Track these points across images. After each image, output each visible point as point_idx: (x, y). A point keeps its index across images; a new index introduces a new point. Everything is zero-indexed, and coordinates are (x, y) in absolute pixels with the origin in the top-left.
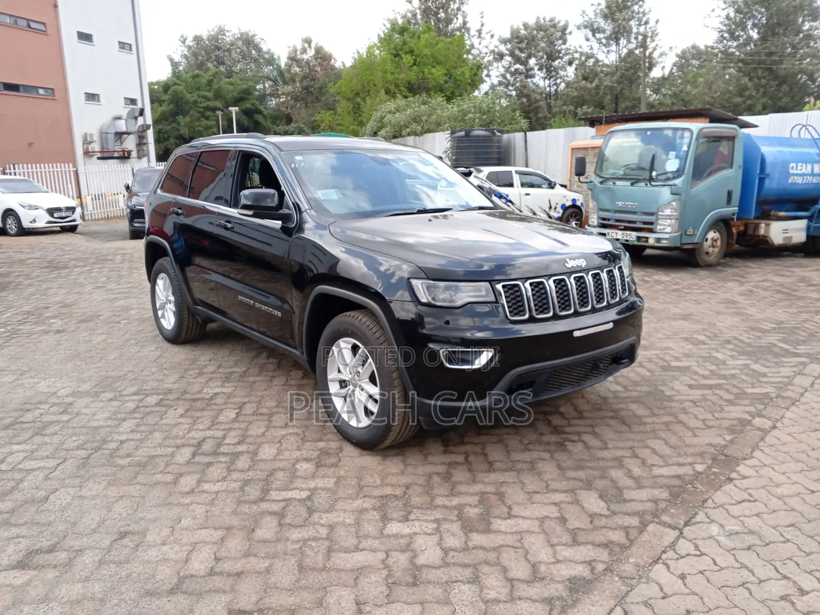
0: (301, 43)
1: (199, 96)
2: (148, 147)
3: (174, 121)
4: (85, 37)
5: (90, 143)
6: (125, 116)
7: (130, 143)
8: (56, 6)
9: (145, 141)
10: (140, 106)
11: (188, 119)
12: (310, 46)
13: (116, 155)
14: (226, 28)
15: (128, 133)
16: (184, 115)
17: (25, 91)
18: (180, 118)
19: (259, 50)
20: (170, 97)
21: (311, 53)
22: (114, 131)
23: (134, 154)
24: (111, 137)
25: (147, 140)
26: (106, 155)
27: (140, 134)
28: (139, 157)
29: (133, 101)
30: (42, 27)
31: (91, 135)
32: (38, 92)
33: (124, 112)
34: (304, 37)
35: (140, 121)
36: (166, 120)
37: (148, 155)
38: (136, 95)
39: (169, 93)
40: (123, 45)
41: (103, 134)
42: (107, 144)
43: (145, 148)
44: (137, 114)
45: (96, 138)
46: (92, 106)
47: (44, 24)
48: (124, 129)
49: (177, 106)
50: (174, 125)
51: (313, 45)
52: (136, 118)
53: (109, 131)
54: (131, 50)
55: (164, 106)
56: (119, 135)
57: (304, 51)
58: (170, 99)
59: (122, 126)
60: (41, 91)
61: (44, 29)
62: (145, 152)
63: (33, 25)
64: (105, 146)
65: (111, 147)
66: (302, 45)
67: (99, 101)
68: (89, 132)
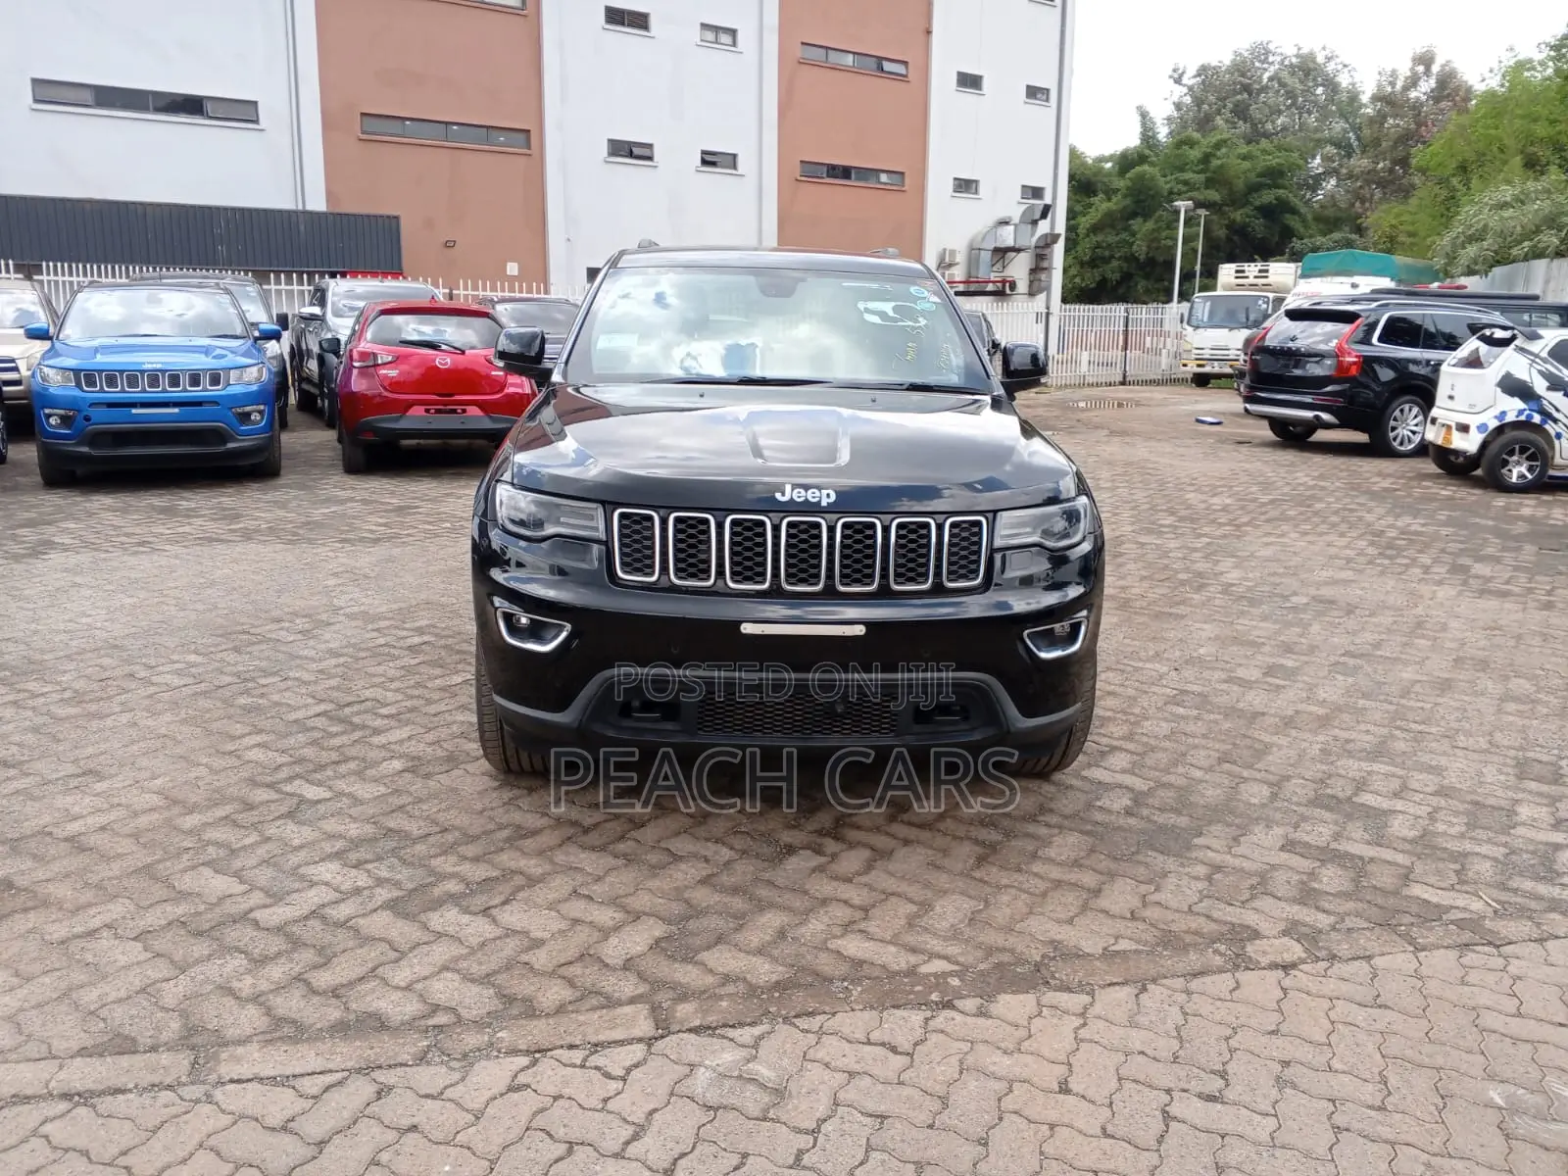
0: (1410, 64)
1: (1178, 181)
2: (1050, 276)
3: (1126, 229)
4: (970, 81)
5: (950, 265)
6: (1016, 220)
7: (1019, 269)
8: (929, 32)
9: (1045, 264)
10: (1048, 200)
11: (1150, 225)
12: (1428, 72)
13: (990, 287)
14: (1271, 47)
15: (1018, 250)
16: (1146, 216)
17: (858, 179)
18: (1136, 224)
19: (1331, 85)
20: (1130, 184)
21: (1427, 85)
22: (992, 247)
23: (1022, 286)
24: (986, 256)
25: (1051, 263)
26: (973, 288)
27: (1039, 251)
28: (1032, 294)
29: (1037, 192)
30: (900, 69)
31: (953, 253)
32: (878, 178)
33: (1016, 212)
34: (1419, 50)
35: (1044, 227)
36: (1113, 227)
37: (1048, 289)
38: (1043, 181)
39: (1128, 175)
40: (1033, 92)
41: (974, 251)
42: (978, 268)
43: (1043, 277)
44: (1037, 215)
45: (961, 258)
46: (964, 202)
47: (905, 63)
48: (1010, 242)
49: (1138, 202)
50: (1124, 235)
51: (1435, 68)
52: (1035, 223)
53: (985, 246)
54: (1047, 100)
55: (1114, 199)
56: (1001, 253)
57: (1413, 82)
58: (1128, 188)
59: (1007, 236)
60: (884, 178)
61: (904, 72)
62: (1043, 284)
63: (887, 66)
64: (973, 274)
65: (982, 274)
66: (1412, 69)
67: (976, 192)
68: (949, 247)
